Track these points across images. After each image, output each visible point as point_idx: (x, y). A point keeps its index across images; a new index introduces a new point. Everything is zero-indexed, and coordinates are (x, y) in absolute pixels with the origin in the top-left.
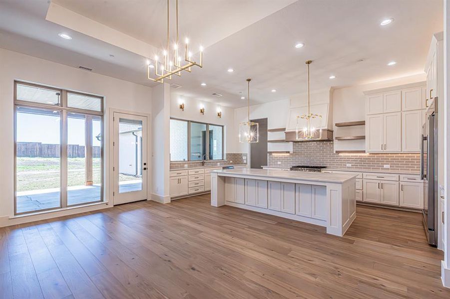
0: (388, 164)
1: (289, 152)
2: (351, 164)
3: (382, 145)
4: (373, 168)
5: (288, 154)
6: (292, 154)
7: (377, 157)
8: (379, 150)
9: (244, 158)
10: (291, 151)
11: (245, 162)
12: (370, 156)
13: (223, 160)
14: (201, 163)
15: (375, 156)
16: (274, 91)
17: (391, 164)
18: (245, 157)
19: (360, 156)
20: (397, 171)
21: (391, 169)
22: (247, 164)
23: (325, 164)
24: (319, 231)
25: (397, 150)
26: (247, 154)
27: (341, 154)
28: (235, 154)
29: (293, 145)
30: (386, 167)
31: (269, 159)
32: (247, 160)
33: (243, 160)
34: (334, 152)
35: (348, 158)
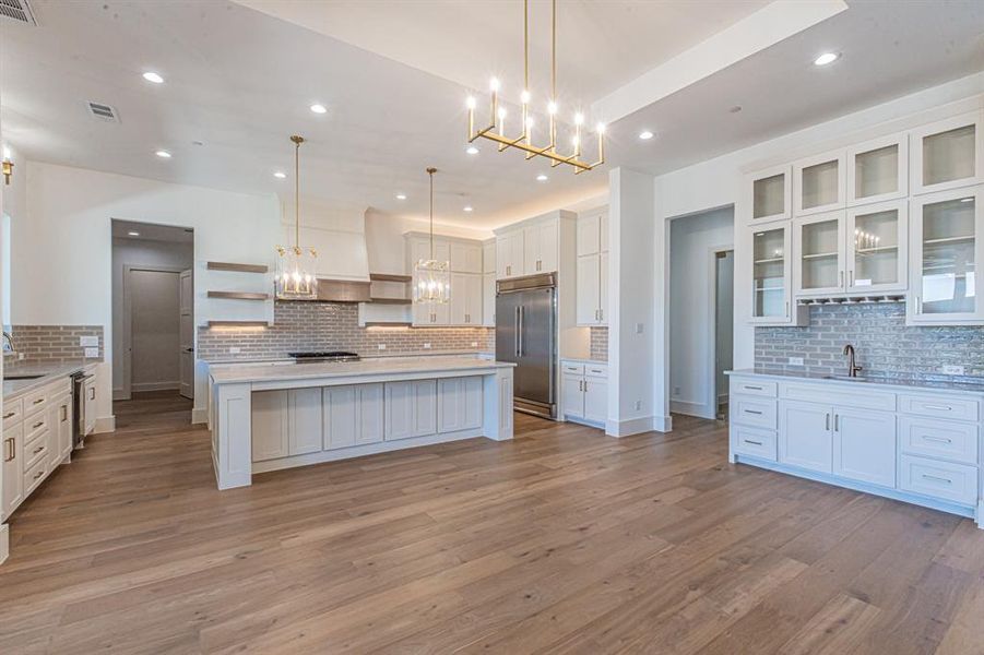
0: (429, 343)
1: (262, 324)
2: (384, 345)
3: (432, 315)
6: (271, 328)
7: (419, 332)
9: (86, 341)
10: (271, 320)
11: (91, 353)
15: (414, 332)
17: (432, 342)
18: (94, 340)
21: (431, 349)
25: (445, 323)
26: (101, 328)
27: (370, 329)
28: (36, 328)
29: (275, 307)
30: (427, 346)
31: (199, 342)
32: (101, 349)
33: (82, 348)
34: (360, 325)
35: (381, 336)
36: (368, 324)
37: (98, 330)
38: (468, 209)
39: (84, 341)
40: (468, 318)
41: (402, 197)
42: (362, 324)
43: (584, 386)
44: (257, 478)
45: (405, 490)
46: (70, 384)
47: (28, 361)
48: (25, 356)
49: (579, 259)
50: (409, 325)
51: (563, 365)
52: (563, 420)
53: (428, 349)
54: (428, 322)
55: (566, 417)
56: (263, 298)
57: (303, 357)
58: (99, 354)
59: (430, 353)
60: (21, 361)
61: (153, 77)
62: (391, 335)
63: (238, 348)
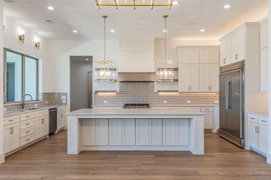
0: (190, 100)
1: (115, 91)
2: (166, 101)
3: (189, 86)
4: (181, 104)
5: (115, 93)
6: (118, 93)
7: (183, 95)
8: (187, 90)
9: (63, 97)
10: (118, 90)
11: (64, 102)
12: (179, 95)
13: (37, 100)
14: (21, 105)
15: (181, 95)
16: (113, 31)
17: (191, 100)
18: (65, 97)
19: (167, 95)
20: (199, 105)
21: (191, 104)
22: (66, 104)
23: (148, 102)
24: (187, 154)
25: (197, 90)
26: (67, 93)
27: (159, 93)
28: (51, 93)
30: (189, 102)
31: (94, 98)
32: (67, 100)
33: (62, 100)
34: (155, 92)
35: (165, 97)
36: (159, 91)
37: (65, 94)
38: (202, 30)
39: (63, 98)
40: (210, 88)
42: (156, 91)
43: (257, 130)
44: (82, 153)
45: (120, 169)
46: (48, 112)
47: (49, 104)
48: (48, 102)
49: (262, 51)
50: (177, 91)
51: (248, 115)
52: (249, 149)
53: (189, 104)
55: (250, 147)
57: (127, 106)
58: (66, 102)
59: (191, 105)
60: (47, 104)
61: (51, 8)
62: (170, 97)
63: (107, 101)
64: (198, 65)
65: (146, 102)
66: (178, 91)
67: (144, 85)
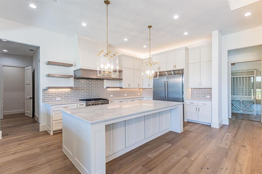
2: (112, 95)
4: (121, 97)
12: (120, 90)
16: (84, 24)
17: (127, 94)
21: (127, 96)
27: (108, 89)
29: (74, 81)
30: (125, 95)
31: (42, 96)
34: (104, 88)
35: (111, 92)
36: (107, 88)
40: (139, 85)
41: (126, 40)
43: (198, 109)
49: (189, 65)
52: (187, 121)
54: (127, 87)
56: (69, 77)
62: (115, 91)
63: (60, 98)
64: (133, 70)
65: (98, 97)
66: (122, 87)
67: (100, 82)
